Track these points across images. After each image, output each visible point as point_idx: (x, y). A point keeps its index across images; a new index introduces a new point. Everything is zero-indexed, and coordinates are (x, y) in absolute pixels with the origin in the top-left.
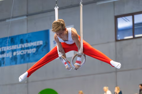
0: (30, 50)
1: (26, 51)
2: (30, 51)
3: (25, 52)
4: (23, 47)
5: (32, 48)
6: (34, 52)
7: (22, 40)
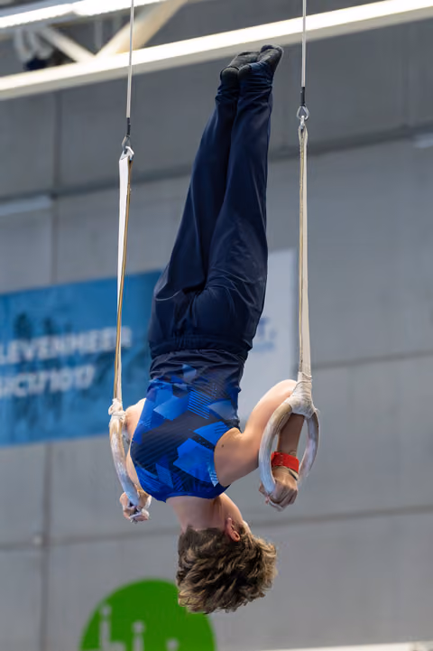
0: (66, 372)
1: (43, 376)
2: (63, 380)
3: (37, 382)
4: (29, 354)
5: (73, 361)
6: (88, 382)
7: (23, 318)
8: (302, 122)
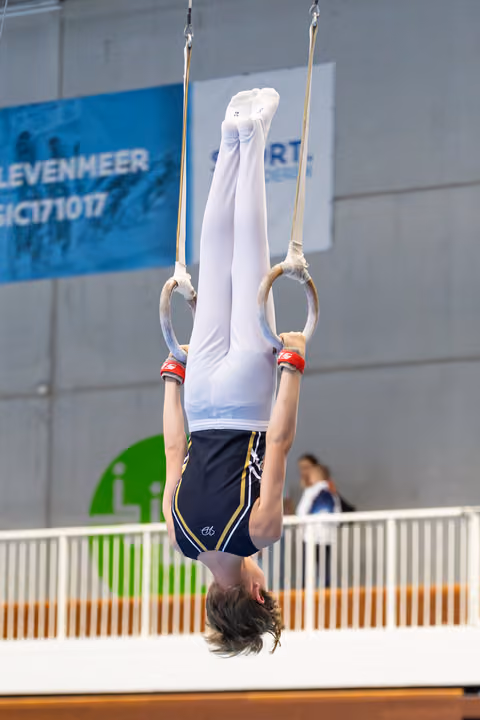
0: (74, 199)
1: (48, 203)
2: (71, 208)
3: (42, 209)
4: (32, 179)
5: (82, 186)
6: (98, 212)
7: (25, 136)
8: (315, 19)
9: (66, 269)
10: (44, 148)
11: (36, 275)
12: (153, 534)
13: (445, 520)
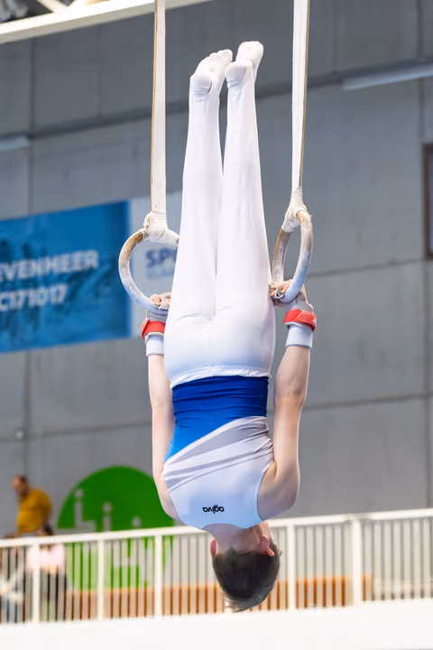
0: (42, 290)
1: (22, 294)
2: (39, 297)
3: (18, 298)
4: (10, 275)
5: (48, 280)
6: (61, 299)
7: (4, 243)
9: (37, 342)
10: (18, 252)
11: (14, 348)
12: (106, 541)
13: (333, 525)
